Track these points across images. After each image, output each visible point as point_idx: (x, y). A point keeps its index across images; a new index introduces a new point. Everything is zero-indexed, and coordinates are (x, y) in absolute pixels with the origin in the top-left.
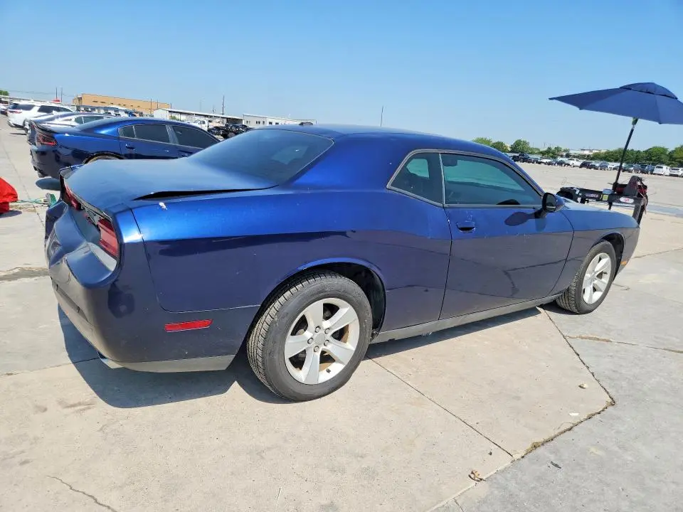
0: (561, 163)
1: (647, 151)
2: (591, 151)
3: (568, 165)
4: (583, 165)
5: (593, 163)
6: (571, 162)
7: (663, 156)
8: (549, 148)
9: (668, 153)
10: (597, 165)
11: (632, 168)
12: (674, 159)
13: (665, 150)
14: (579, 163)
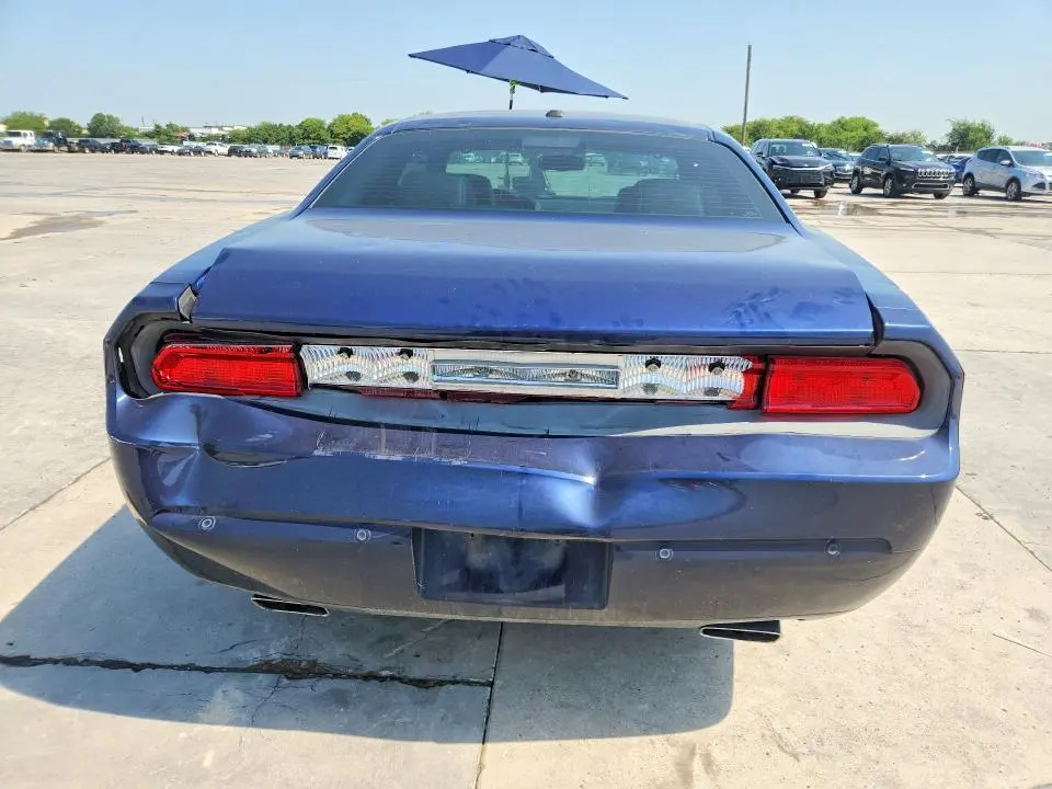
0: (198, 152)
1: (300, 125)
2: (221, 128)
3: (210, 153)
4: (232, 152)
5: (246, 147)
6: (212, 148)
7: (322, 132)
8: (157, 127)
9: (326, 127)
10: (254, 150)
11: (302, 153)
12: (337, 136)
13: (322, 123)
14: (225, 149)
